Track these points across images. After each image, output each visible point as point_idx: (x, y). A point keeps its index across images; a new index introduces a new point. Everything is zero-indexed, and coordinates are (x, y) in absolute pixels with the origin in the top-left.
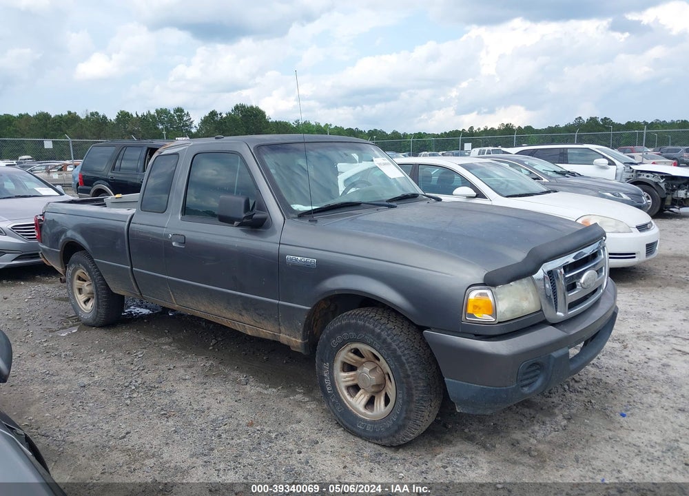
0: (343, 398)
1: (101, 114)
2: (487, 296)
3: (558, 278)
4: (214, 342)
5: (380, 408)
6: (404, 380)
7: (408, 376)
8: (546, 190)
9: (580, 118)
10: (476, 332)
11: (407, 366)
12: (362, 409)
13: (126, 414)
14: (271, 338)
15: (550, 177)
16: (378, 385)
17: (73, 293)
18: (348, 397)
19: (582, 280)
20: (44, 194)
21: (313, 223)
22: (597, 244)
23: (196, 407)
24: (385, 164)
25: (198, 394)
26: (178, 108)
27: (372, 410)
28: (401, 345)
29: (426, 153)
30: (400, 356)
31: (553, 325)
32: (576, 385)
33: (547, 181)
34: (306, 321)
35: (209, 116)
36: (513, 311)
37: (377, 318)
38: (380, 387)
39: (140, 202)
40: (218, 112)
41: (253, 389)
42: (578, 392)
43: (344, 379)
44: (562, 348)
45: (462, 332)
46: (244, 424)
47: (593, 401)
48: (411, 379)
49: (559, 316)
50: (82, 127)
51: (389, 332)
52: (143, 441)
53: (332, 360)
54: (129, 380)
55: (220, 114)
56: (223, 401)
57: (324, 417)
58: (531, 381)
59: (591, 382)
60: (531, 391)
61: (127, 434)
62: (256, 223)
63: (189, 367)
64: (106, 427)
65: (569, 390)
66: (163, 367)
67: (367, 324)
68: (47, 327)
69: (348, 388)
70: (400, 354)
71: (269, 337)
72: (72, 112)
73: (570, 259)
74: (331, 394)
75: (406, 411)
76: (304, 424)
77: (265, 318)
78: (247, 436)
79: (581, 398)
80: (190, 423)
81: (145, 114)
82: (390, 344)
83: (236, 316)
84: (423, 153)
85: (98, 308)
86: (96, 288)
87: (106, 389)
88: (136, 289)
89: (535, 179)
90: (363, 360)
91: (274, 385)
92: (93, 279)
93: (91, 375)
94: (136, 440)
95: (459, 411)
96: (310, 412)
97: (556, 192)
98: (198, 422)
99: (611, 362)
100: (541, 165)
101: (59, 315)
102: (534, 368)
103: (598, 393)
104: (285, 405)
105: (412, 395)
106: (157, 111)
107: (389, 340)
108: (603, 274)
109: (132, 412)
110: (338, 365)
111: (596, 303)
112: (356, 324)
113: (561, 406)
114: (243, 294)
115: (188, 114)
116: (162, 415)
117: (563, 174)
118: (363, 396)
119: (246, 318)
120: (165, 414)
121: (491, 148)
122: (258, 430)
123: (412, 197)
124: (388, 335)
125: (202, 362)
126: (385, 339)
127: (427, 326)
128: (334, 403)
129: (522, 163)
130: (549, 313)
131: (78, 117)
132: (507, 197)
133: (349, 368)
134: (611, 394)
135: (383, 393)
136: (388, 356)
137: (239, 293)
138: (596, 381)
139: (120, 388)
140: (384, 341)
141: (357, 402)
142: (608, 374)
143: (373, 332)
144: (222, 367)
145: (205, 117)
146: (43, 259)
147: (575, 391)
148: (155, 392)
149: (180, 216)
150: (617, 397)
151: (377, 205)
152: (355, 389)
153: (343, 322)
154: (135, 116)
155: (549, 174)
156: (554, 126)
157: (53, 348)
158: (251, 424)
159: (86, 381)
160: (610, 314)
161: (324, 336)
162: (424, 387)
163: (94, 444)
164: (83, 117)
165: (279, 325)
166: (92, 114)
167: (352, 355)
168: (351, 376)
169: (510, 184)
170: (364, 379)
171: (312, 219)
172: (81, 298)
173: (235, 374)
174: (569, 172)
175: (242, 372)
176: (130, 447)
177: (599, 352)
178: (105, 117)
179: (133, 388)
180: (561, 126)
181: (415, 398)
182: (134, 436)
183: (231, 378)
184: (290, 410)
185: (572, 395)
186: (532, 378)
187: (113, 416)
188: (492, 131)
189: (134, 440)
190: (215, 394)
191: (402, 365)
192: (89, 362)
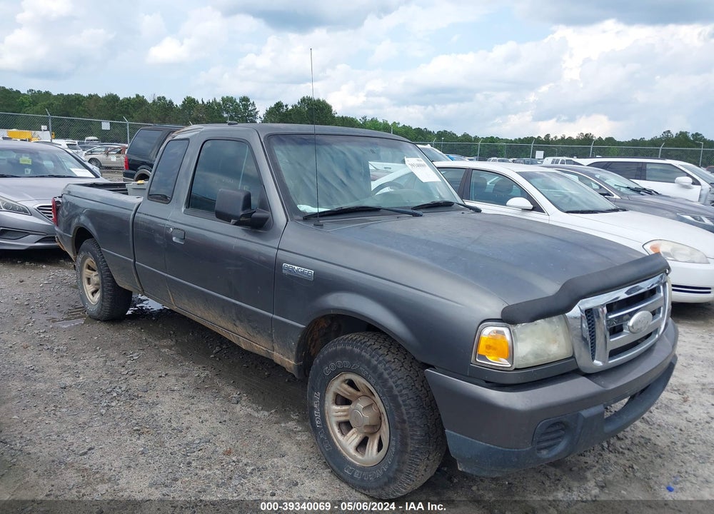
0: (332, 435)
1: (168, 99)
2: (504, 334)
3: (598, 317)
4: (217, 349)
5: (372, 453)
6: (399, 425)
7: (404, 422)
8: (613, 208)
9: (669, 131)
10: (486, 378)
11: (403, 409)
12: (352, 451)
13: (97, 425)
14: (265, 356)
15: (621, 194)
16: (372, 426)
17: (82, 283)
18: (339, 435)
19: (631, 323)
20: (78, 176)
21: (318, 228)
22: (657, 278)
23: (174, 425)
24: (419, 165)
25: (182, 409)
26: (244, 97)
27: (363, 454)
28: (399, 382)
29: (495, 158)
30: (397, 396)
31: (588, 375)
32: (618, 444)
33: (618, 197)
34: (300, 341)
35: (275, 108)
36: (537, 355)
37: (375, 347)
38: (374, 428)
39: (147, 191)
40: (284, 104)
41: (243, 409)
42: (619, 452)
43: (335, 412)
44: (595, 406)
45: (469, 376)
46: (221, 451)
47: (635, 467)
48: (407, 426)
49: (596, 365)
50: (148, 111)
51: (387, 366)
52: (103, 460)
53: (324, 389)
54: (113, 386)
55: (286, 106)
56: (206, 421)
57: (313, 453)
58: (551, 443)
59: (637, 441)
60: (550, 456)
61: (90, 449)
62: (257, 223)
63: (183, 376)
64: (70, 439)
65: (608, 449)
66: (154, 373)
67: (363, 353)
68: (52, 316)
69: (340, 424)
70: (397, 393)
71: (263, 354)
72: (141, 95)
73: (622, 294)
74: (320, 429)
75: (398, 462)
76: (288, 460)
77: (259, 332)
78: (220, 467)
79: (621, 462)
80: (162, 444)
81: (211, 101)
82: (386, 380)
83: (231, 327)
84: (492, 158)
85: (103, 301)
86: (102, 279)
87: (86, 393)
88: (139, 285)
89: (604, 195)
90: (359, 394)
91: (267, 407)
92: (100, 270)
93: (77, 375)
94: (97, 459)
95: (460, 469)
96: (299, 444)
97: (625, 210)
98: (171, 444)
99: (665, 417)
100: (614, 180)
101: (69, 305)
102: (557, 428)
103: (643, 457)
104: (272, 433)
105: (406, 444)
106: (223, 99)
107: (386, 376)
108: (661, 316)
109: (104, 423)
110: (330, 397)
111: (650, 350)
112: (352, 351)
113: (594, 469)
114: (237, 302)
115: (253, 104)
116: (135, 430)
117: (638, 191)
118: (355, 436)
119: (240, 330)
120: (138, 430)
121: (565, 158)
122: (234, 462)
123: (446, 206)
124: (385, 369)
125: (197, 372)
126: (382, 374)
127: (429, 363)
128: (322, 440)
129: (592, 175)
130: (583, 361)
131: (145, 100)
132: (567, 212)
133: (342, 400)
134: (659, 460)
135: (378, 436)
136: (384, 395)
137: (233, 301)
138: (643, 441)
139: (101, 394)
140: (381, 375)
141: (348, 442)
142: (659, 433)
143: (368, 363)
144: (217, 380)
145: (271, 108)
146: (58, 244)
147: (615, 451)
148: (137, 402)
149: (183, 209)
150: (666, 463)
151: (398, 212)
152: (346, 426)
153: (339, 348)
154: (200, 102)
155: (622, 190)
156: (638, 139)
157: (48, 341)
158: (228, 453)
159: (68, 381)
160: (666, 365)
161: (318, 361)
162: (422, 436)
163: (51, 458)
164: (150, 102)
165: (272, 341)
166: (159, 99)
167: (346, 386)
168: (344, 411)
169: (574, 198)
170: (357, 417)
171: (317, 223)
172: (89, 289)
173: (229, 389)
174: (645, 189)
175: (237, 388)
176: (87, 466)
177: (651, 405)
178: (171, 103)
179: (115, 394)
180: (647, 139)
181: (409, 449)
182: (97, 454)
183: (223, 393)
184: (277, 439)
185: (611, 455)
186: (552, 439)
187: (83, 427)
188: (570, 141)
189: (95, 459)
190: (201, 411)
191: (398, 406)
192: (80, 360)
